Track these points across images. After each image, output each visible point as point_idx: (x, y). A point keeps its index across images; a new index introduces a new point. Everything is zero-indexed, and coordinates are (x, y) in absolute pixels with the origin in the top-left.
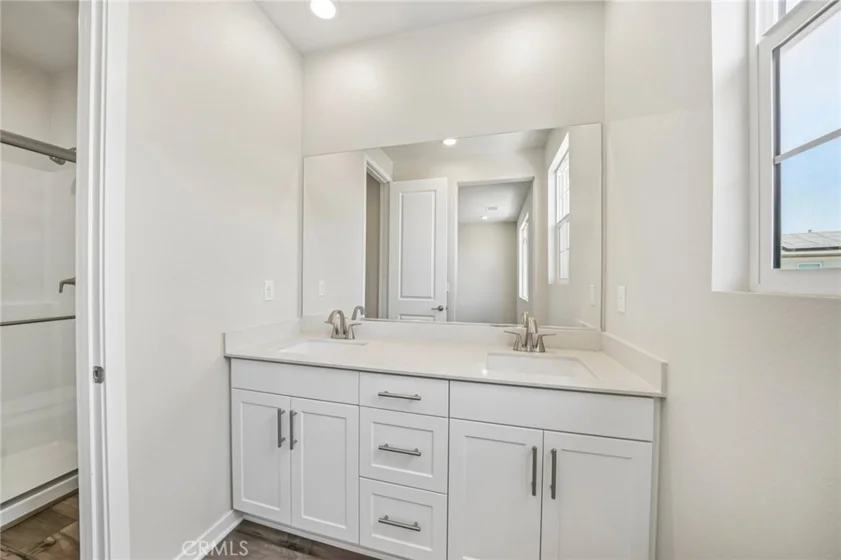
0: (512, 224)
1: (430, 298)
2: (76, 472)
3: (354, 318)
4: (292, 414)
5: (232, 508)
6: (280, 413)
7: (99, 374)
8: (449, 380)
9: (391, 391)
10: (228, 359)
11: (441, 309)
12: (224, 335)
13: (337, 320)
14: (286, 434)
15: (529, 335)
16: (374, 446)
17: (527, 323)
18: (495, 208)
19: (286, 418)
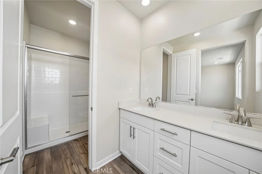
0: (232, 65)
1: (188, 95)
2: (88, 131)
3: (156, 100)
4: (134, 128)
5: (119, 150)
6: (131, 127)
7: (92, 108)
8: (191, 130)
9: (166, 129)
10: (120, 109)
11: (192, 100)
12: (119, 102)
13: (150, 100)
14: (132, 134)
15: (239, 117)
16: (159, 147)
17: (239, 110)
18: (222, 58)
19: (132, 129)
